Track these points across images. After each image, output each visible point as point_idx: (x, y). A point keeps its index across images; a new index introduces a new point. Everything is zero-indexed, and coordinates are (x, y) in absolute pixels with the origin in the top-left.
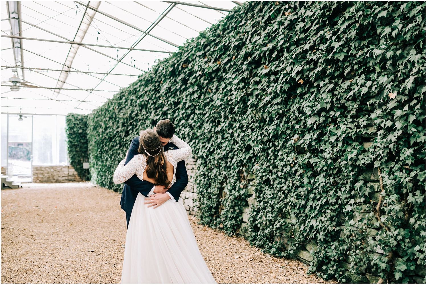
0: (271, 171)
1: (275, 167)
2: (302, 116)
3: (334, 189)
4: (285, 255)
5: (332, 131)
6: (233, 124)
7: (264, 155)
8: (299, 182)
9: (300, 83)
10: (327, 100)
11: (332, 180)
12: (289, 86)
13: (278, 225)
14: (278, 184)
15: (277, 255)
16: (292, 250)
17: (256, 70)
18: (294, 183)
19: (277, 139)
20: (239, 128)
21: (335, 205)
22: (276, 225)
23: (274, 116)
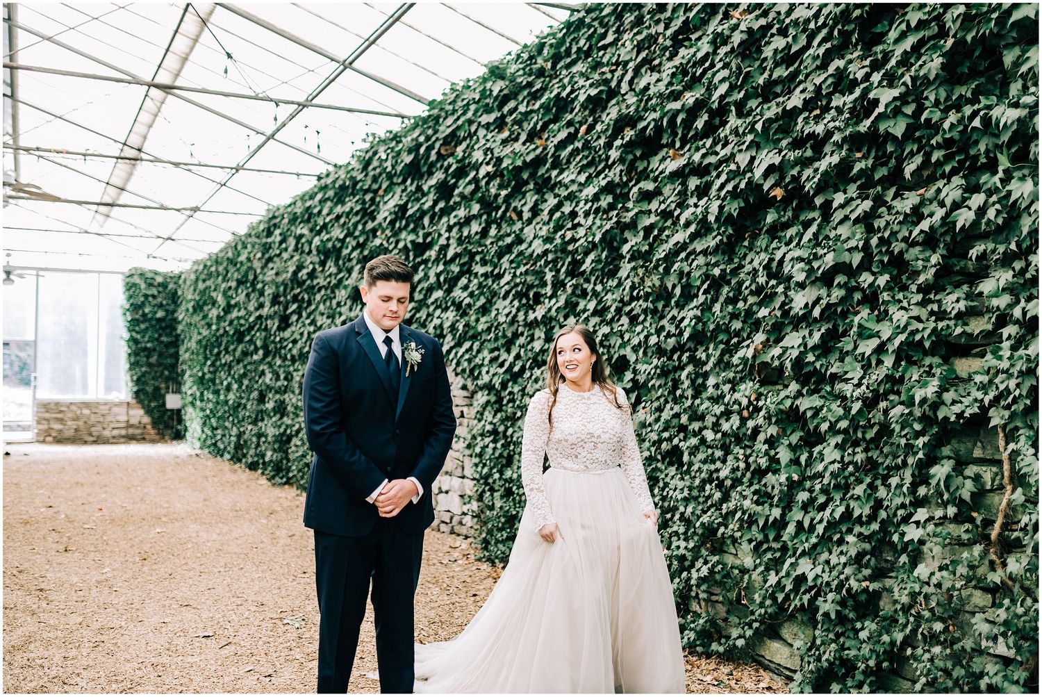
0: (683, 429)
1: (697, 416)
2: (778, 284)
3: (868, 480)
4: (721, 649)
5: (867, 325)
6: (577, 304)
7: (666, 384)
8: (764, 460)
9: (775, 197)
10: (852, 243)
11: (860, 457)
12: (742, 205)
13: (705, 571)
14: (704, 462)
15: (699, 649)
16: (740, 637)
17: (645, 163)
18: (751, 460)
19: (702, 345)
20: (595, 313)
21: (869, 523)
22: (698, 571)
23: (698, 283)
